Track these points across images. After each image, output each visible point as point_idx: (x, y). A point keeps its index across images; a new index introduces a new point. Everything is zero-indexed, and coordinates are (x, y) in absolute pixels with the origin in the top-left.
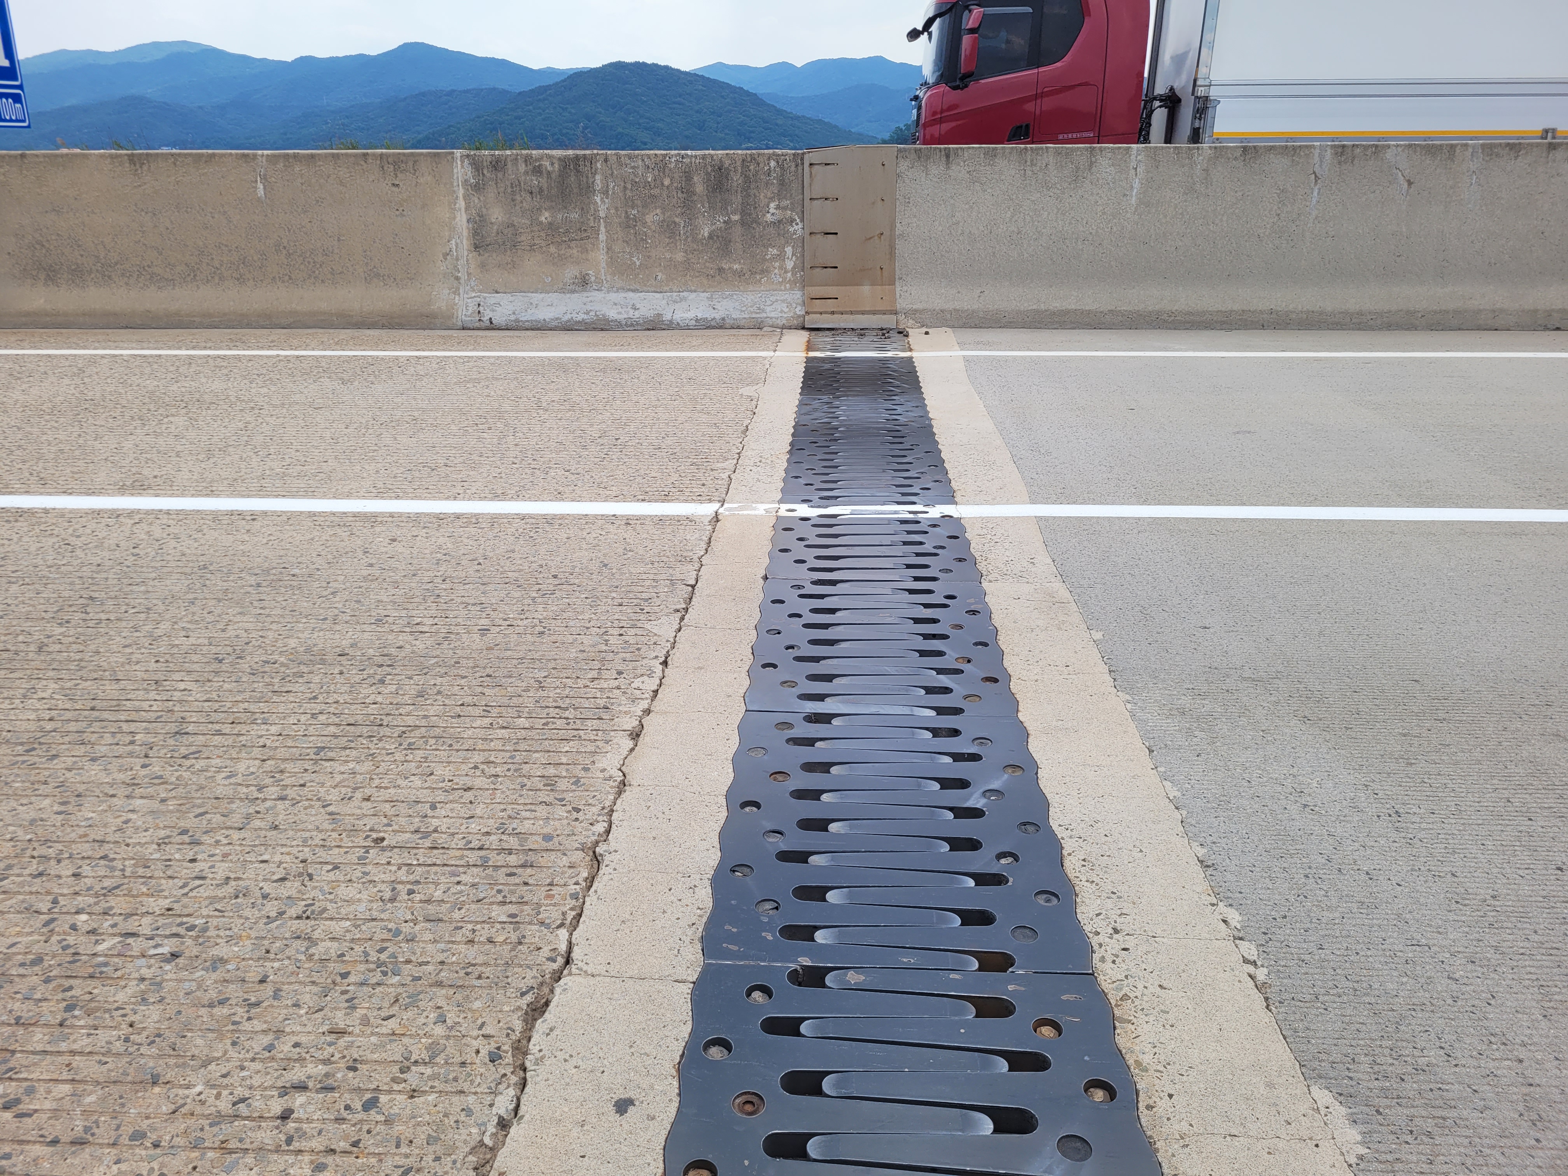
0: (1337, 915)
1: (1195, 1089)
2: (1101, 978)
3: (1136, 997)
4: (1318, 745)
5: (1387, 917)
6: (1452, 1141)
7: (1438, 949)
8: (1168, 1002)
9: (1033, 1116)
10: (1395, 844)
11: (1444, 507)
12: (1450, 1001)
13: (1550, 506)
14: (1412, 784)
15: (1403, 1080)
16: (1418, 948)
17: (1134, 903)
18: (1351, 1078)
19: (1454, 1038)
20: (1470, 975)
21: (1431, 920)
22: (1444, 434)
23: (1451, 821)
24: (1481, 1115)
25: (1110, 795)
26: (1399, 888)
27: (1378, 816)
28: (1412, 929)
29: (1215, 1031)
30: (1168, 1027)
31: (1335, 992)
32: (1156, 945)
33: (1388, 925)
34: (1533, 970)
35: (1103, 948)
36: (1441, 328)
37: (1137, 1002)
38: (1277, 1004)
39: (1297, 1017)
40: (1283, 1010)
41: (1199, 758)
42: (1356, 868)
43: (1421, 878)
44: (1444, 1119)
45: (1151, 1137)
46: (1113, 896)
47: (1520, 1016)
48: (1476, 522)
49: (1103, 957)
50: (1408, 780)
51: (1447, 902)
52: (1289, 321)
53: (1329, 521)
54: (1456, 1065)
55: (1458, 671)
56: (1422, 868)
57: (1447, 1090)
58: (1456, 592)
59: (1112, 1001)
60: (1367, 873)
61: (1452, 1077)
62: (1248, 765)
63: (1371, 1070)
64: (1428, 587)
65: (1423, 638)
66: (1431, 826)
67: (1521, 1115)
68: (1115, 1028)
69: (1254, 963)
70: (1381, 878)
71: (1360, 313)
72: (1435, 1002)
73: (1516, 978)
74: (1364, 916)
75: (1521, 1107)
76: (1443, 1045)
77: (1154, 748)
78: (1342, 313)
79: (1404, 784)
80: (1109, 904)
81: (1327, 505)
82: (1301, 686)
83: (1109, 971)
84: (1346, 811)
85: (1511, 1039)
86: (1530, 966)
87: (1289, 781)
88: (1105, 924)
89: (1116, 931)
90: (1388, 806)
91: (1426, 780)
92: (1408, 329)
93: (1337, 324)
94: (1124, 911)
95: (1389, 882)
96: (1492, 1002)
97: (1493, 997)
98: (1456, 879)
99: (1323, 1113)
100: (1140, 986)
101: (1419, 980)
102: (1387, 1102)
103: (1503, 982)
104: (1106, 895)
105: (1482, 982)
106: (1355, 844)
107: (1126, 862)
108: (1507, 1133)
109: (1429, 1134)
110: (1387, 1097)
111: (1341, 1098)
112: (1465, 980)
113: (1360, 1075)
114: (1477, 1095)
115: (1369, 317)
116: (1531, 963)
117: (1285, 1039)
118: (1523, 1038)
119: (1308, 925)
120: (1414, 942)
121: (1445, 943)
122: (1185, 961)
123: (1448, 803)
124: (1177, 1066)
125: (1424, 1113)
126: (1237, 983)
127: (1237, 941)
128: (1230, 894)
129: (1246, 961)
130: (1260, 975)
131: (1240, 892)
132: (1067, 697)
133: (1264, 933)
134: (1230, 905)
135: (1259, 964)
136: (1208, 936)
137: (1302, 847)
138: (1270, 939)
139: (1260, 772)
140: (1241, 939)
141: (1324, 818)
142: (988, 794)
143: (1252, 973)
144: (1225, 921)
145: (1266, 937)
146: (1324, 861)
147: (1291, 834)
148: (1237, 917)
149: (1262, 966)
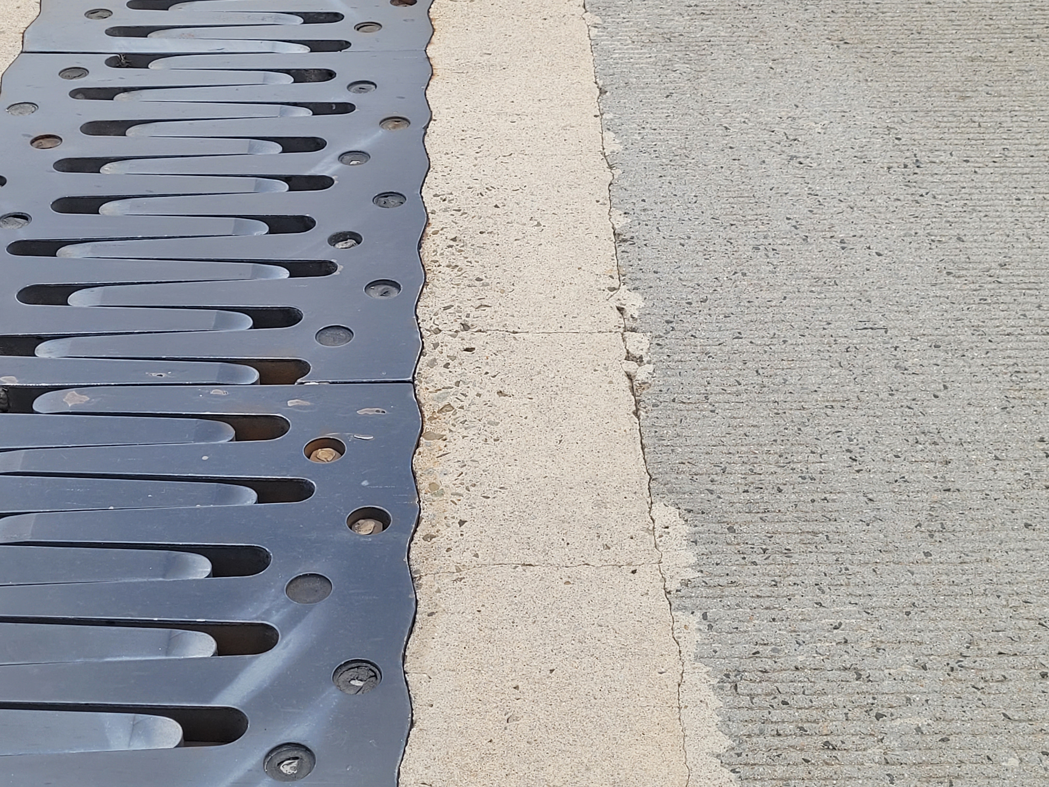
0: (779, 295)
1: (498, 512)
2: (421, 386)
3: (462, 407)
4: (845, 77)
5: (845, 295)
6: (814, 559)
7: (896, 332)
8: (501, 412)
9: (267, 555)
10: (898, 203)
12: (884, 395)
14: (954, 125)
15: (780, 491)
16: (870, 332)
17: (503, 291)
18: (711, 492)
19: (871, 439)
20: (925, 362)
21: (903, 297)
23: (988, 170)
24: (865, 527)
25: (523, 152)
26: (878, 258)
27: (889, 168)
28: (873, 309)
29: (552, 444)
30: (490, 441)
31: (734, 389)
32: (514, 342)
33: (841, 306)
34: (1013, 353)
35: (439, 348)
37: (460, 413)
38: (649, 408)
39: (670, 422)
40: (655, 414)
41: (669, 100)
42: (829, 235)
43: (914, 245)
44: (815, 534)
45: (417, 571)
46: (477, 283)
47: (971, 409)
49: (434, 360)
50: (951, 119)
51: (936, 273)
54: (858, 471)
56: (920, 232)
57: (834, 501)
59: (426, 413)
60: (842, 242)
61: (849, 485)
62: (734, 106)
63: (743, 481)
66: (956, 178)
67: (920, 525)
68: (418, 446)
69: (639, 361)
70: (858, 247)
72: (862, 396)
73: (985, 363)
74: (814, 295)
75: (922, 518)
76: (851, 448)
77: (608, 88)
79: (943, 125)
80: (469, 293)
83: (437, 378)
84: (846, 163)
85: (946, 437)
86: (1012, 349)
87: (784, 125)
88: (452, 319)
89: (465, 327)
90: (908, 154)
91: (976, 119)
94: (485, 302)
95: (868, 251)
96: (941, 394)
97: (945, 387)
98: (960, 245)
99: (657, 535)
100: (472, 394)
101: (855, 370)
102: (749, 517)
103: (967, 370)
104: (466, 282)
105: (938, 371)
106: (842, 205)
107: (512, 239)
108: (890, 547)
109: (788, 553)
110: (750, 512)
111: (688, 516)
112: (918, 369)
113: (725, 488)
114: (870, 504)
116: (1015, 345)
117: (643, 449)
118: (962, 435)
119: (733, 310)
120: (868, 325)
121: (911, 324)
122: (545, 361)
123: (994, 148)
124: (485, 487)
125: (790, 527)
126: (606, 386)
127: (627, 334)
128: (640, 275)
129: (629, 357)
130: (642, 373)
131: (656, 272)
132: (510, 21)
133: (668, 322)
134: (636, 289)
135: (645, 359)
136: (588, 328)
137: (765, 211)
138: (673, 329)
139: (747, 115)
140: (633, 330)
141: (812, 173)
142: (347, 158)
143: (632, 371)
144: (620, 310)
145: (669, 327)
146: (788, 227)
147: (758, 195)
148: (640, 303)
149: (649, 363)
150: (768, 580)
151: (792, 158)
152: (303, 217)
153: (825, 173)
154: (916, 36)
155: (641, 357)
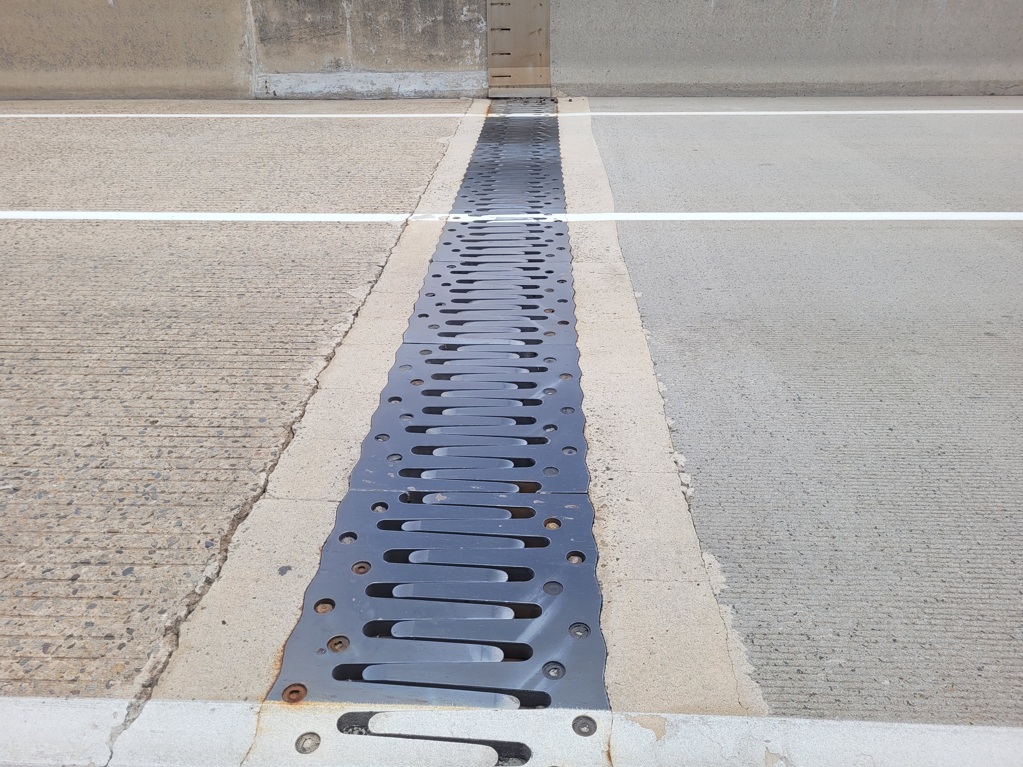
0: (746, 457)
1: (633, 555)
2: (592, 496)
3: (611, 506)
4: (761, 359)
5: (776, 458)
6: (780, 581)
7: (802, 476)
8: (629, 508)
9: (533, 572)
10: (793, 417)
11: (883, 211)
12: (801, 505)
13: (953, 210)
14: (813, 381)
15: (759, 548)
16: (790, 476)
17: (623, 453)
18: (729, 548)
19: (797, 525)
20: (817, 490)
21: (802, 460)
22: (897, 164)
23: (831, 402)
24: (801, 567)
25: (623, 390)
26: (788, 442)
27: (787, 400)
28: (789, 465)
29: (654, 523)
30: (626, 522)
31: (732, 500)
32: (630, 476)
33: (775, 463)
34: (856, 487)
35: (598, 478)
36: (915, 94)
37: (611, 508)
38: (695, 508)
39: (705, 515)
40: (698, 511)
41: (685, 368)
42: (764, 430)
43: (803, 436)
44: (779, 569)
45: (600, 582)
46: (611, 449)
47: (841, 512)
48: (901, 221)
49: (596, 484)
51: (814, 449)
52: (814, 90)
53: (806, 221)
54: (794, 540)
55: (862, 313)
56: (806, 430)
57: (785, 554)
58: (875, 264)
59: (595, 508)
60: (771, 433)
61: (790, 546)
62: (714, 371)
63: (742, 544)
64: (858, 262)
65: (846, 293)
67: (826, 567)
68: (593, 523)
69: (687, 486)
70: (778, 436)
71: (862, 84)
72: (791, 505)
73: (844, 491)
74: (762, 458)
75: (827, 563)
76: (789, 529)
77: (657, 362)
78: (850, 84)
80: (608, 453)
81: (808, 211)
82: (760, 324)
83: (598, 492)
84: (768, 398)
85: (832, 525)
87: (737, 380)
88: (602, 465)
89: (608, 469)
90: (794, 394)
91: (823, 379)
92: (893, 95)
93: (846, 92)
94: (615, 458)
95: (783, 438)
96: (826, 505)
98: (824, 436)
99: (706, 567)
100: (615, 500)
101: (785, 493)
102: (747, 560)
103: (836, 494)
104: (606, 448)
105: (824, 494)
106: (768, 417)
107: (624, 429)
109: (767, 578)
110: (747, 558)
111: (719, 559)
112: (814, 493)
113: (734, 546)
114: (802, 556)
115: (868, 87)
117: (695, 527)
119: (726, 464)
120: (788, 472)
121: (808, 472)
122: (646, 485)
123: (833, 392)
124: (626, 543)
125: (767, 566)
126: (673, 497)
127: (680, 474)
128: (682, 447)
129: (683, 484)
130: (690, 492)
131: (689, 446)
132: (610, 332)
133: (698, 469)
134: (682, 453)
135: (690, 485)
136: (663, 471)
137: (734, 419)
138: (701, 472)
139: (720, 375)
140: (683, 472)
141: (753, 402)
142: (547, 391)
143: (685, 491)
144: (676, 462)
145: (699, 471)
146: (746, 427)
147: (730, 411)
148: (684, 460)
149: (692, 487)
150: (760, 590)
151: (743, 395)
152: (531, 418)
153: (759, 402)
154: (790, 341)
155: (688, 485)
